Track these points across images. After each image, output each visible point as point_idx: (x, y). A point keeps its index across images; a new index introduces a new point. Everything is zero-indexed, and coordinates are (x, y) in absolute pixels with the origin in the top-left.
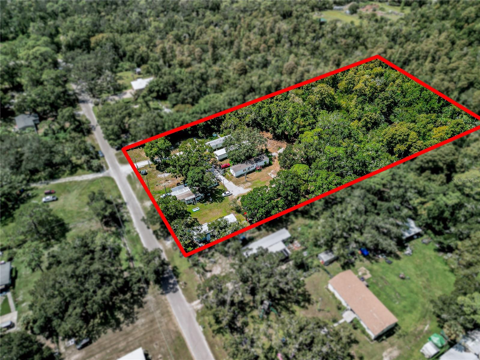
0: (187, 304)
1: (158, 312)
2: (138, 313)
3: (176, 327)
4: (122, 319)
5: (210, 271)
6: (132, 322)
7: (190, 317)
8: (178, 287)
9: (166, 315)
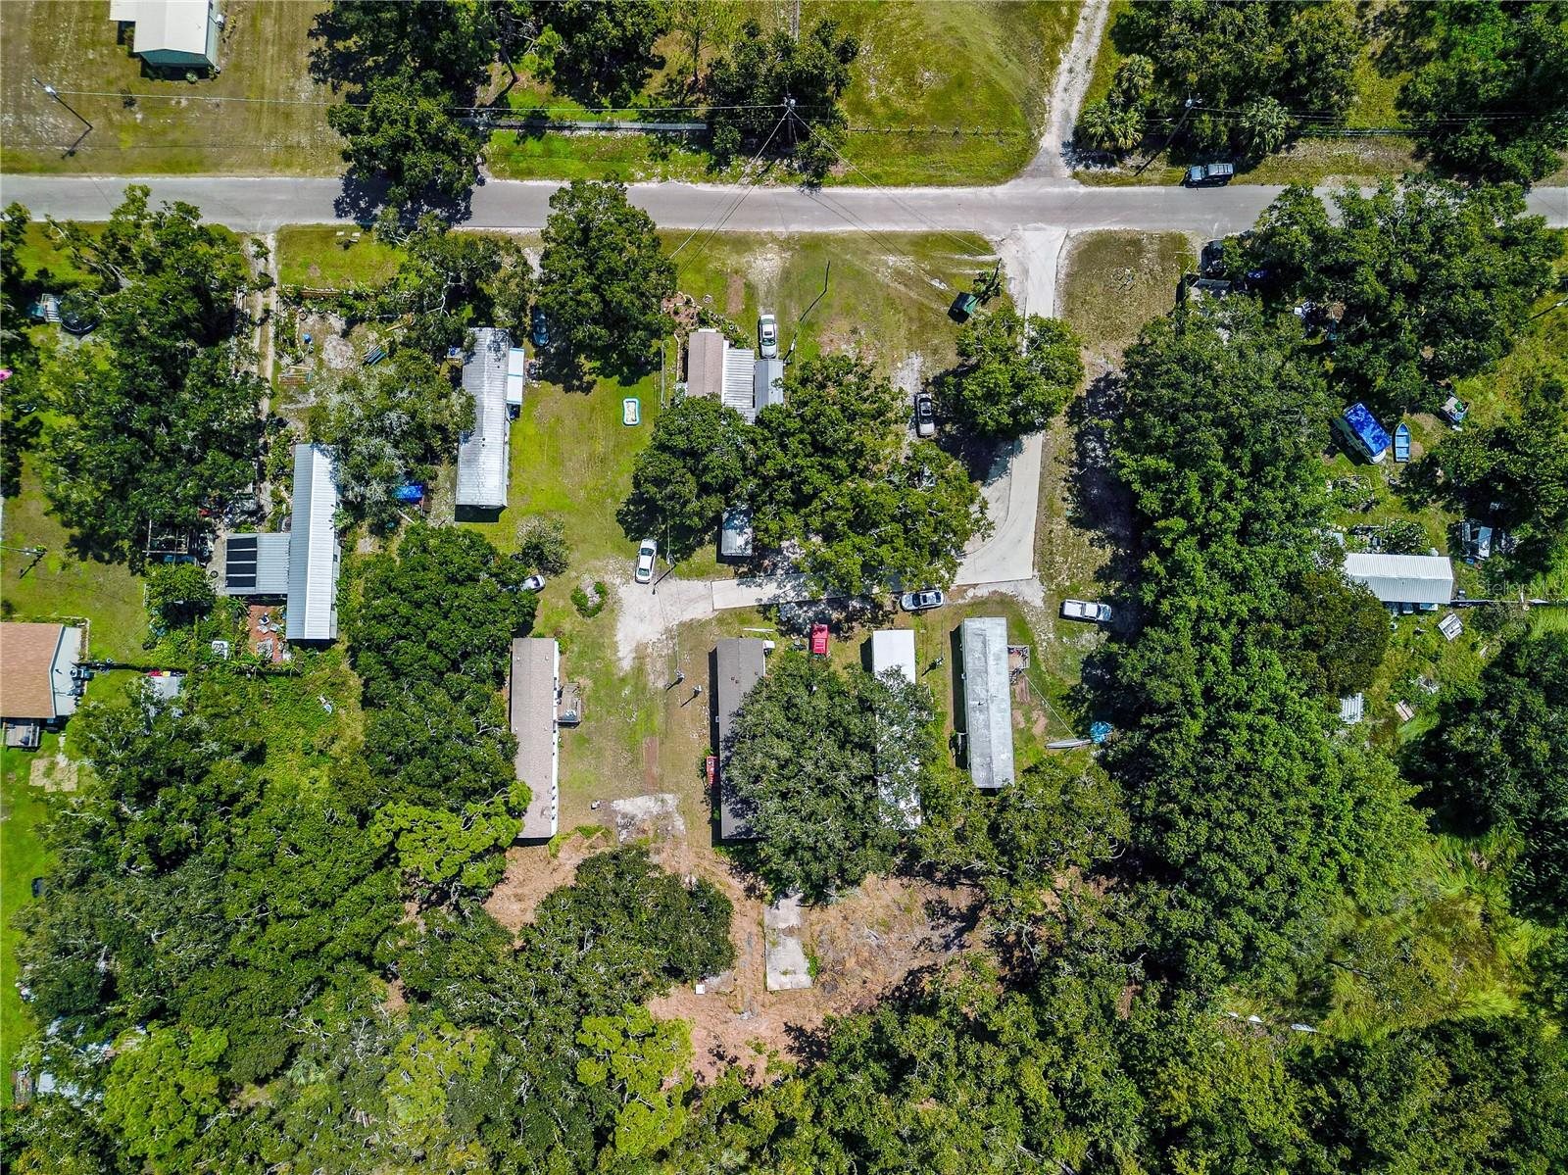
0: (277, 222)
1: (305, 140)
2: (335, 88)
3: (231, 168)
4: (340, 45)
5: (345, 334)
6: (314, 68)
7: (238, 213)
8: (350, 221)
9: (282, 156)
